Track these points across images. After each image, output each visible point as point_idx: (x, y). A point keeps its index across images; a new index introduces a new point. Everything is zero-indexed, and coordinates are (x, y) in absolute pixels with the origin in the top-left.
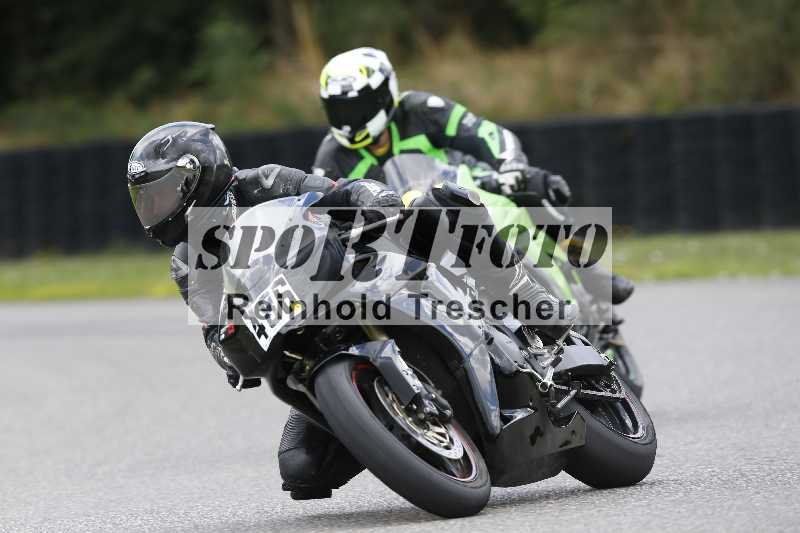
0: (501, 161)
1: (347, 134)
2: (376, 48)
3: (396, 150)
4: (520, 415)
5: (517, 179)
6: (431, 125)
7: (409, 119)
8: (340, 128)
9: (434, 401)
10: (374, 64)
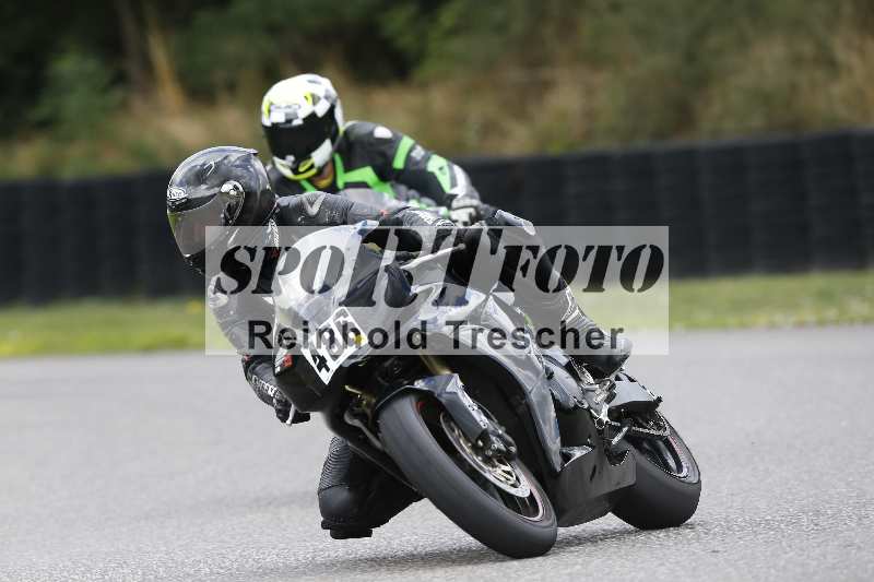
0: (453, 197)
1: (290, 164)
2: (322, 75)
3: (340, 184)
4: (578, 453)
5: (470, 215)
6: (378, 156)
7: (354, 150)
8: (284, 158)
9: (499, 436)
10: (320, 92)
